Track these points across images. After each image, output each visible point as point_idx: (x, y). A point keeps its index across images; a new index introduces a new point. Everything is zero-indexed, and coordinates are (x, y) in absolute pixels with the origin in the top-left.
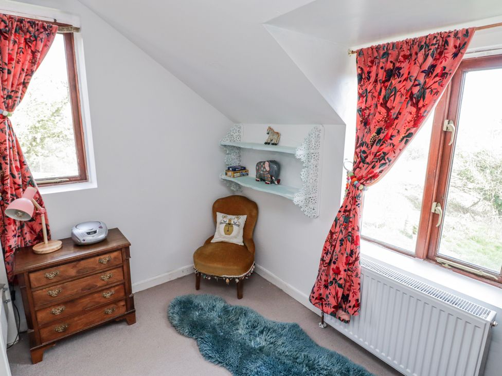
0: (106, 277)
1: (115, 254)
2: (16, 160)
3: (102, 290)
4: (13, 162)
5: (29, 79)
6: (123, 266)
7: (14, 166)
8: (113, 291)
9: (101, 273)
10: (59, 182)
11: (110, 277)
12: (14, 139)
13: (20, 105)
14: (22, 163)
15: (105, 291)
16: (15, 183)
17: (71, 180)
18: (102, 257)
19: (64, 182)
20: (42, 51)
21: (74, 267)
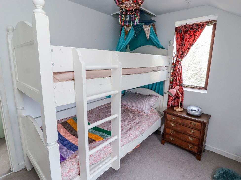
0: (192, 131)
1: (198, 124)
2: (179, 76)
3: (189, 136)
4: (178, 77)
5: (191, 47)
6: (200, 131)
7: (178, 78)
8: (193, 139)
9: (191, 128)
10: (195, 88)
11: (193, 132)
12: (181, 69)
13: (186, 57)
14: (181, 78)
15: (190, 136)
16: (176, 84)
17: (200, 88)
18: (192, 122)
19: (197, 88)
20: (198, 35)
21: (181, 120)
